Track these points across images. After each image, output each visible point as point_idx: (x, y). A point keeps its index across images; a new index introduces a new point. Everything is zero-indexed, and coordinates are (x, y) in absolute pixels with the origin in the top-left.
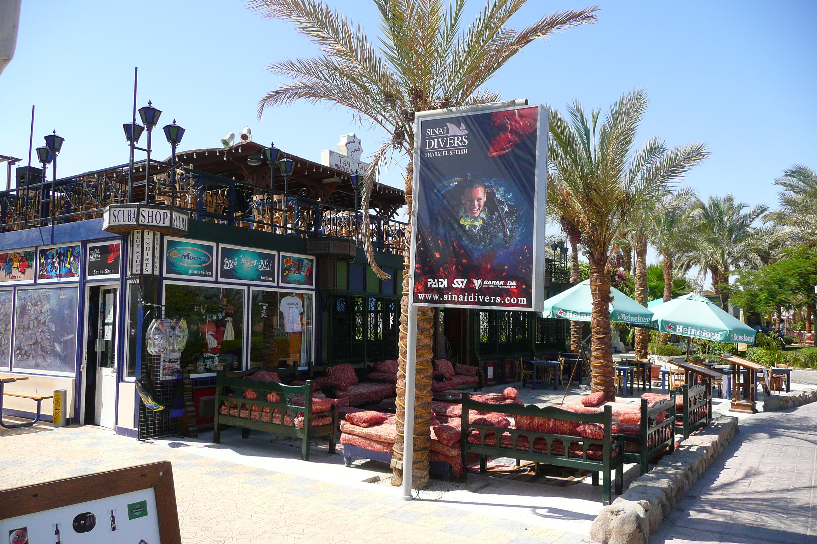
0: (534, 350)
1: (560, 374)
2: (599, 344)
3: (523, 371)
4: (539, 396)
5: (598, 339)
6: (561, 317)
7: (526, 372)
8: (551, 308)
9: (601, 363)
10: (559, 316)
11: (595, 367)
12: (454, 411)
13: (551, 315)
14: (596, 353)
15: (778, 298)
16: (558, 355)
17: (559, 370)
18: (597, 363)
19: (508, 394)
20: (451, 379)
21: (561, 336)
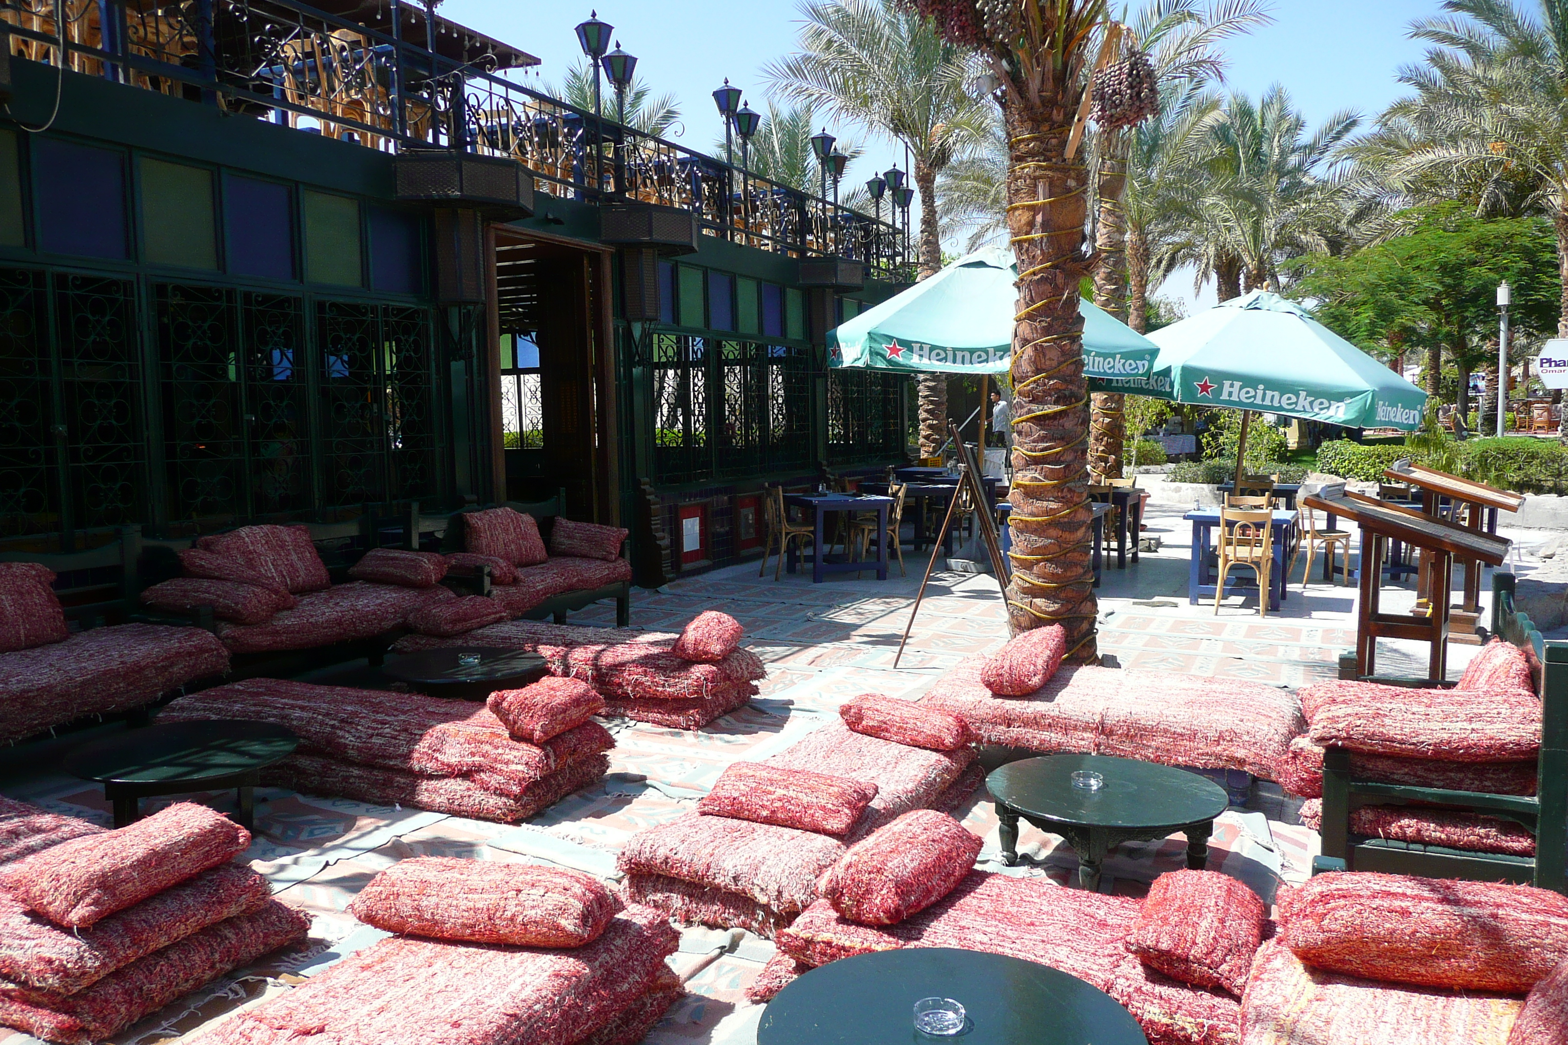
0: (824, 462)
1: (893, 531)
2: (1042, 439)
3: (785, 527)
4: (830, 607)
5: (1038, 420)
6: (897, 364)
7: (795, 530)
8: (866, 336)
9: (1048, 512)
10: (889, 362)
11: (1025, 528)
12: (446, 748)
13: (866, 357)
14: (1030, 474)
15: (1398, 320)
16: (889, 474)
17: (892, 521)
18: (1032, 514)
19: (696, 643)
20: (516, 581)
21: (896, 424)
